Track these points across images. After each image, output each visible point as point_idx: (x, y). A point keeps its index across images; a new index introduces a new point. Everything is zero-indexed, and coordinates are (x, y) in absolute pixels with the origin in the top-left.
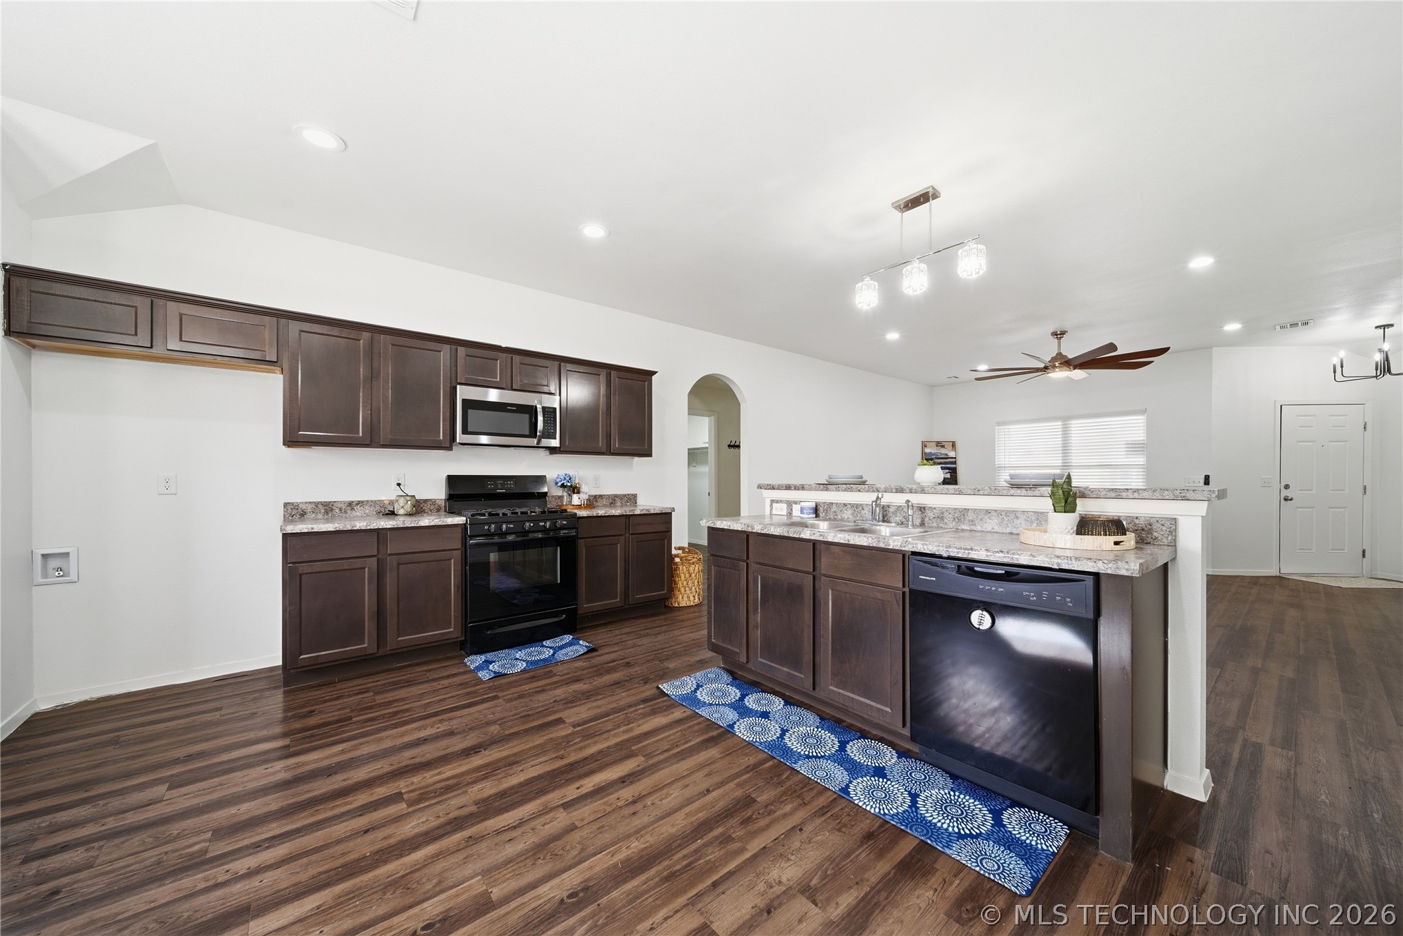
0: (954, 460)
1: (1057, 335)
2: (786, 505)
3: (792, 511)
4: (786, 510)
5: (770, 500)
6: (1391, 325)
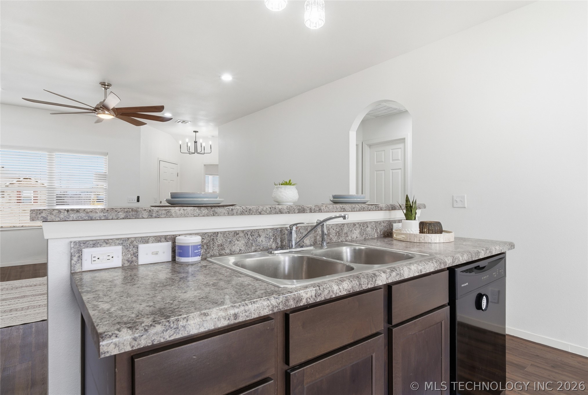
1: (105, 85)
2: (120, 247)
3: (137, 257)
4: (121, 257)
5: (71, 242)
6: (198, 132)
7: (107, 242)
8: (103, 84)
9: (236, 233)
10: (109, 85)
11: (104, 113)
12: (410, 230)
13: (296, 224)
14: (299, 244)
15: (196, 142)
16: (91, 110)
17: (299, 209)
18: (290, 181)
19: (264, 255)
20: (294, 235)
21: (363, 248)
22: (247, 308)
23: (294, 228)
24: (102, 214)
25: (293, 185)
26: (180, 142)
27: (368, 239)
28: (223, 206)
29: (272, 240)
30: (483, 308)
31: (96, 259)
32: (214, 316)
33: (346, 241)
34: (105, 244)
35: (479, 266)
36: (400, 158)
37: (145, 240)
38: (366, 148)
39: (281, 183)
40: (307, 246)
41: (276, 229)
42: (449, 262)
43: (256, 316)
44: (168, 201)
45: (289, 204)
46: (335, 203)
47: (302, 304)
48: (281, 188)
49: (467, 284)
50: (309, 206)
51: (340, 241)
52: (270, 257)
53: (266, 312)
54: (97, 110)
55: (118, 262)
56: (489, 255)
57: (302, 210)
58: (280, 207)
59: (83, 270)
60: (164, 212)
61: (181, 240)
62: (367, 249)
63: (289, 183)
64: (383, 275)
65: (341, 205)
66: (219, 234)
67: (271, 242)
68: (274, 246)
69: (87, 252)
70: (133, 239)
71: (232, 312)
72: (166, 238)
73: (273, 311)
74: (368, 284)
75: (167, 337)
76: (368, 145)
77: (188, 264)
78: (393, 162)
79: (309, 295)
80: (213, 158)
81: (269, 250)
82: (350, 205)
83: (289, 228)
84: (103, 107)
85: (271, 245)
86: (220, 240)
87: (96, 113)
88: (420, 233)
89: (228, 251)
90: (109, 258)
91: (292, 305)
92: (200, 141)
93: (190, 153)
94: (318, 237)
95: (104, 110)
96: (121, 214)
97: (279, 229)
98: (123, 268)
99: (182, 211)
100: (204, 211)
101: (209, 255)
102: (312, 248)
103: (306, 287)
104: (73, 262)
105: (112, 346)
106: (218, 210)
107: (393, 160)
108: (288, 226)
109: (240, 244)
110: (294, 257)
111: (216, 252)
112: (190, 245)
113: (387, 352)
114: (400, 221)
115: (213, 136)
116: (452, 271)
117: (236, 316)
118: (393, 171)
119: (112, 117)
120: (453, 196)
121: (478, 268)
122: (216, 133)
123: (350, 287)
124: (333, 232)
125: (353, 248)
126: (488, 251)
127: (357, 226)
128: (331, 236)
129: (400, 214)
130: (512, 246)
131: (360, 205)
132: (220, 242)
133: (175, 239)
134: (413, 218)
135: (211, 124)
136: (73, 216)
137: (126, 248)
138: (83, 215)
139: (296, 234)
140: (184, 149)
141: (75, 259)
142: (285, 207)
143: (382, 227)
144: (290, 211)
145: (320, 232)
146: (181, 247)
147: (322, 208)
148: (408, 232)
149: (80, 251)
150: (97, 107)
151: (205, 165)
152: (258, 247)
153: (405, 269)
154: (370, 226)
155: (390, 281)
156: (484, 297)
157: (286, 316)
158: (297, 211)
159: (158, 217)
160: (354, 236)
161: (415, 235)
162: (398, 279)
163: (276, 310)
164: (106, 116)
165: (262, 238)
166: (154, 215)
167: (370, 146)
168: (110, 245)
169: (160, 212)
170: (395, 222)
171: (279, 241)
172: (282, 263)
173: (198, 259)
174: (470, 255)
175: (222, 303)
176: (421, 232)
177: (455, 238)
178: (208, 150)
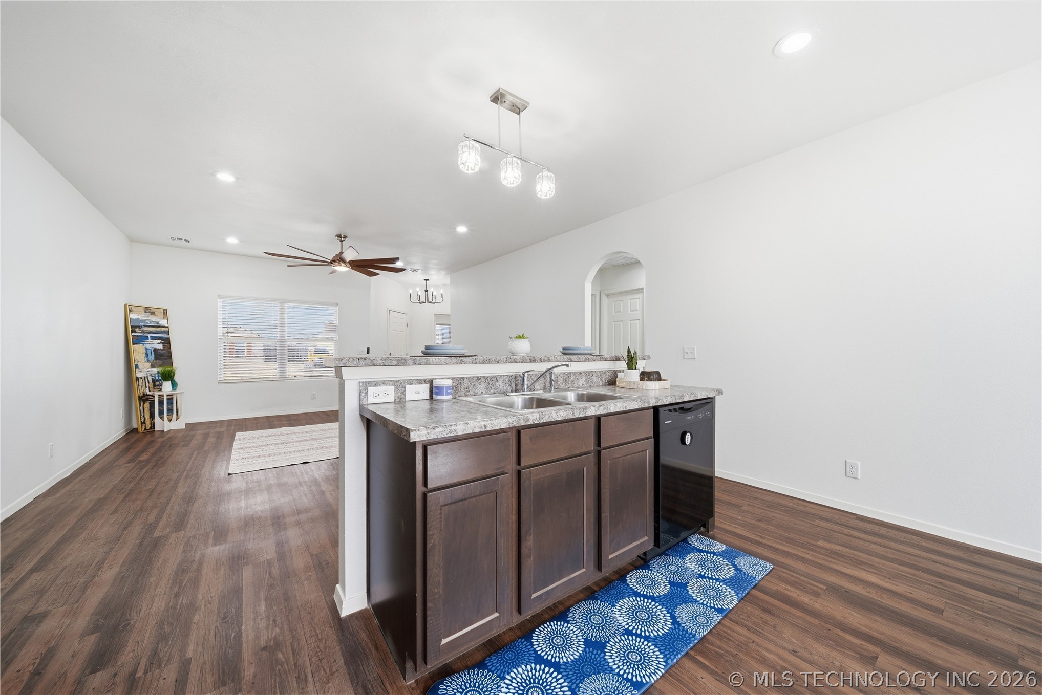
0: (167, 329)
1: (341, 238)
2: (393, 387)
3: (405, 395)
4: (393, 394)
5: (360, 382)
6: (428, 280)
7: (384, 383)
8: (339, 236)
9: (479, 378)
10: (345, 237)
11: (341, 265)
12: (631, 378)
13: (528, 372)
14: (529, 389)
15: (426, 291)
16: (327, 262)
17: (530, 359)
18: (523, 335)
19: (502, 397)
20: (526, 382)
21: (585, 392)
22: (492, 422)
23: (526, 374)
24: (381, 362)
25: (526, 338)
26: (411, 291)
27: (593, 386)
28: (468, 356)
29: (508, 385)
30: (687, 444)
31: (377, 395)
32: (472, 425)
33: (573, 387)
34: (382, 385)
35: (683, 407)
36: (638, 309)
37: (410, 382)
38: (604, 298)
39: (515, 337)
40: (537, 390)
41: (512, 376)
42: (653, 403)
43: (498, 428)
44: (423, 352)
45: (522, 355)
46: (565, 354)
47: (529, 424)
48: (515, 341)
49: (671, 421)
50: (540, 356)
51: (567, 387)
52: (506, 398)
53: (504, 426)
54: (333, 262)
55: (391, 398)
56: (695, 398)
57: (533, 360)
58: (514, 357)
59: (368, 403)
60: (424, 360)
61: (437, 383)
62: (588, 393)
63: (522, 337)
64: (593, 408)
65: (568, 356)
66: (465, 378)
67: (507, 387)
68: (509, 389)
69: (371, 390)
70: (402, 381)
71: (483, 423)
72: (425, 381)
73: (509, 425)
74: (580, 414)
75: (445, 434)
76: (605, 295)
77: (442, 401)
78: (631, 313)
79: (534, 417)
80: (444, 308)
81: (505, 393)
82: (576, 356)
83: (522, 375)
84: (339, 259)
85: (507, 389)
86: (466, 384)
87: (333, 265)
88: (640, 380)
89: (472, 393)
90: (385, 395)
91: (523, 423)
92: (431, 290)
93: (420, 302)
94: (547, 384)
95: (341, 263)
96: (395, 362)
97: (514, 376)
98: (395, 402)
99: (437, 360)
100: (454, 360)
101: (457, 395)
102: (541, 392)
103: (533, 413)
104: (361, 397)
105: (417, 435)
106: (464, 359)
107: (631, 311)
108: (521, 374)
109: (482, 387)
110: (525, 399)
111: (463, 394)
112: (444, 386)
113: (597, 469)
114: (623, 371)
115: (444, 285)
116: (656, 409)
117: (485, 427)
118: (632, 322)
119: (348, 269)
120: (684, 348)
121: (682, 409)
122: (448, 280)
123: (565, 414)
124: (560, 379)
125: (577, 392)
126: (693, 396)
127: (583, 374)
128: (559, 383)
129: (623, 365)
130: (720, 392)
131: (586, 356)
132: (466, 385)
133: (432, 382)
134: (634, 368)
135: (443, 272)
136: (363, 363)
137: (397, 388)
138: (368, 362)
139: (528, 381)
140: (415, 299)
141: (363, 394)
142: (519, 358)
143: (608, 376)
144: (523, 361)
145: (549, 380)
146: (437, 388)
147: (551, 358)
148: (629, 380)
149: (366, 389)
150: (334, 259)
151: (435, 315)
152: (496, 391)
153: (612, 405)
154: (595, 375)
155: (598, 413)
156: (688, 434)
157: (518, 432)
158: (528, 361)
159: (420, 364)
160: (581, 383)
161: (634, 383)
162: (605, 412)
163: (511, 426)
164: (342, 269)
165: (500, 383)
166: (417, 363)
167: (608, 296)
168: (386, 385)
169: (421, 360)
170: (620, 371)
171: (513, 385)
172: (516, 403)
173: (450, 397)
174: (674, 398)
175: (476, 419)
176: (642, 379)
177: (671, 386)
178: (439, 299)
